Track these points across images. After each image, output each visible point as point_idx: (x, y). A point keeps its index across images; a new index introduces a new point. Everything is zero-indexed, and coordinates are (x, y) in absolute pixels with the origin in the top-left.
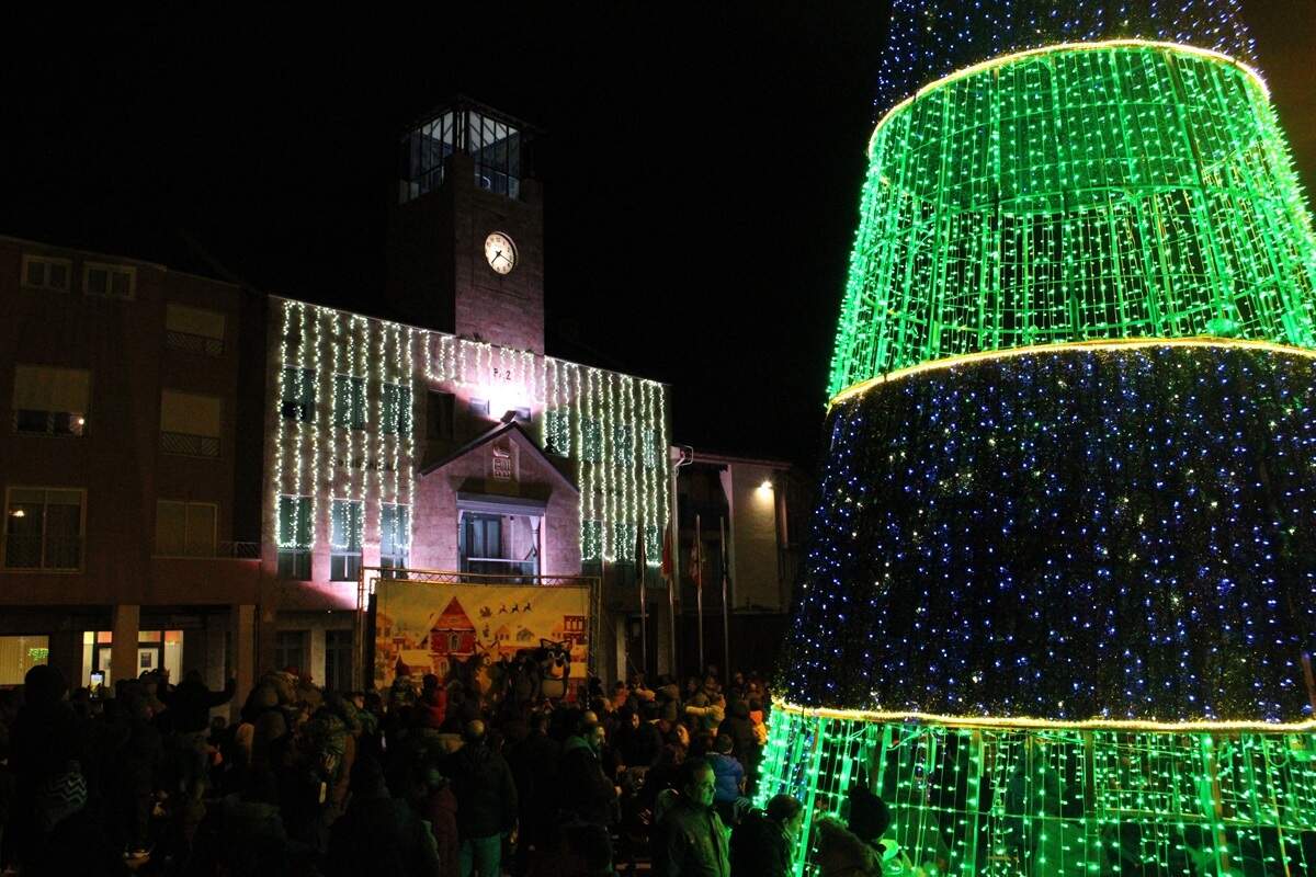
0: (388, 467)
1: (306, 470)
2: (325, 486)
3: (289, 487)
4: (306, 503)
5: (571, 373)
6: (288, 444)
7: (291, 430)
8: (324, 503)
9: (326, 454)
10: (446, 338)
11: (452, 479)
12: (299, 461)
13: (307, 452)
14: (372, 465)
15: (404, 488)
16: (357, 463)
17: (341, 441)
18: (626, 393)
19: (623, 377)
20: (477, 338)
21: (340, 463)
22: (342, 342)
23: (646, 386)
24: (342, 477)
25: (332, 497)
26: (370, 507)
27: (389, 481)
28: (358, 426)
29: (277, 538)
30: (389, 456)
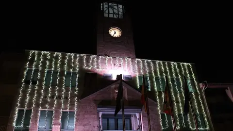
0: (66, 98)
1: (31, 101)
2: (38, 105)
3: (22, 105)
4: (29, 112)
5: (149, 64)
6: (25, 92)
7: (27, 87)
8: (37, 111)
9: (39, 94)
10: (92, 56)
11: (95, 101)
12: (28, 97)
13: (32, 95)
14: (59, 98)
15: (72, 104)
16: (52, 97)
17: (46, 91)
18: (175, 68)
19: (172, 63)
20: (106, 55)
21: (45, 97)
22: (51, 61)
23: (183, 65)
24: (45, 102)
25: (40, 109)
26: (57, 112)
27: (66, 103)
28: (54, 85)
29: (14, 124)
30: (66, 94)
